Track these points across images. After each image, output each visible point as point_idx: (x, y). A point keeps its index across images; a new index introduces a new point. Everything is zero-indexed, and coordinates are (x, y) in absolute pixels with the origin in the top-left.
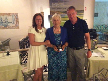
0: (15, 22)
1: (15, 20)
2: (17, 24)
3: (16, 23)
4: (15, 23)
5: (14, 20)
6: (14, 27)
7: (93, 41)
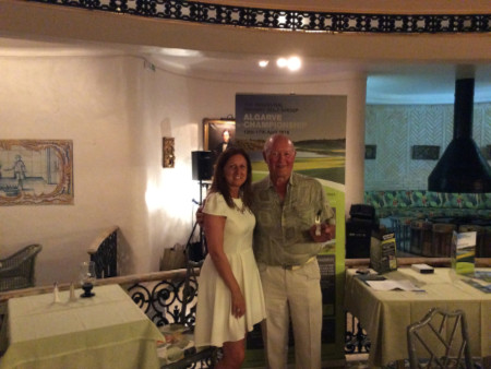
0: (57, 178)
1: (57, 169)
2: (66, 186)
3: (63, 180)
4: (58, 181)
5: (52, 170)
6: (50, 195)
7: (384, 243)
